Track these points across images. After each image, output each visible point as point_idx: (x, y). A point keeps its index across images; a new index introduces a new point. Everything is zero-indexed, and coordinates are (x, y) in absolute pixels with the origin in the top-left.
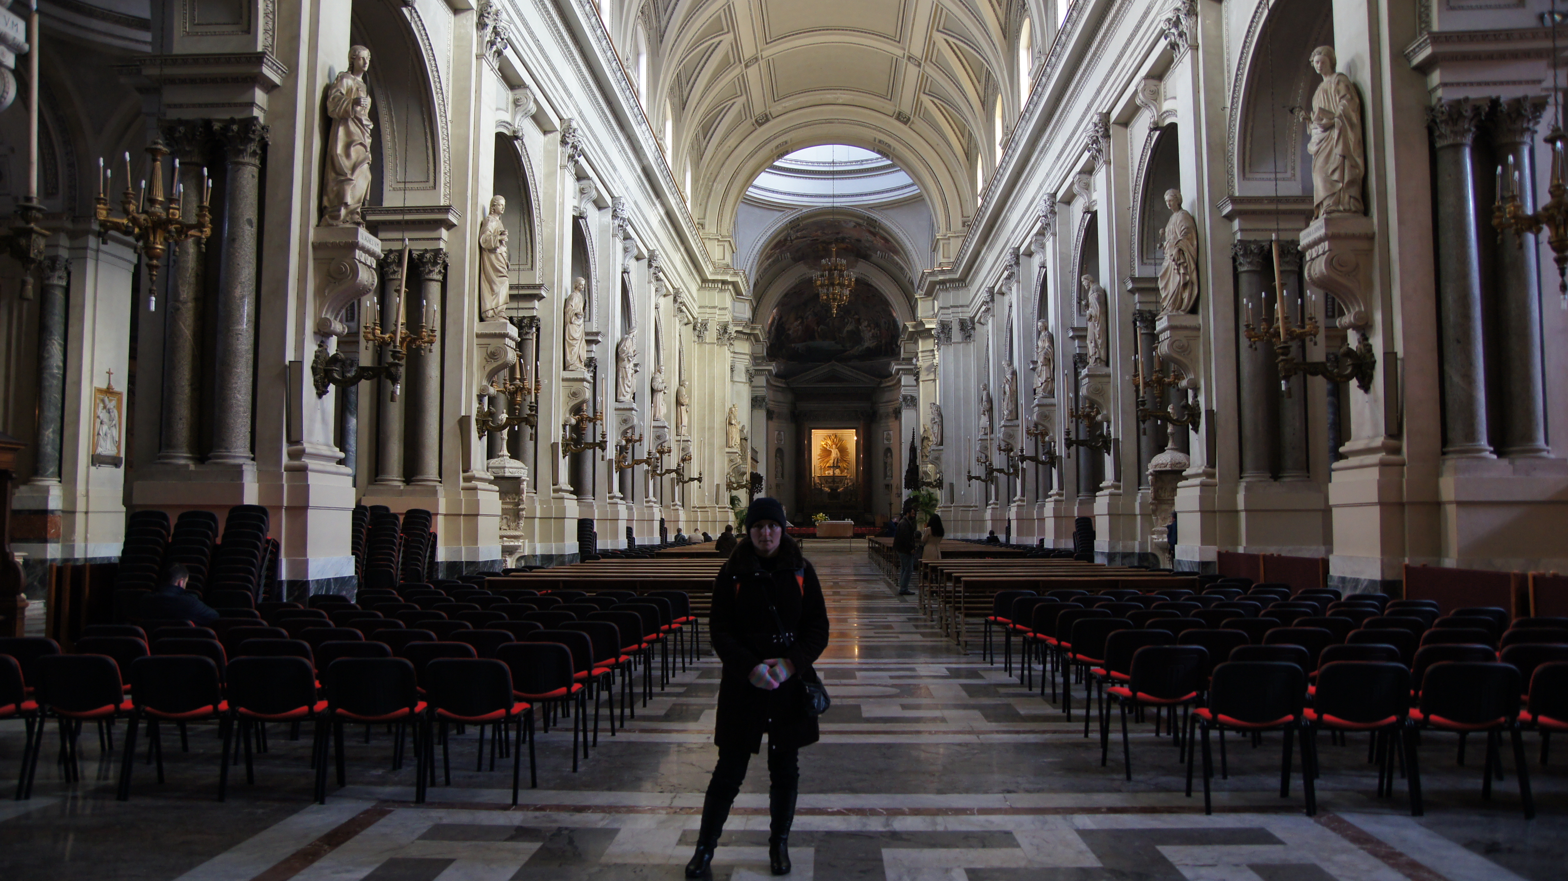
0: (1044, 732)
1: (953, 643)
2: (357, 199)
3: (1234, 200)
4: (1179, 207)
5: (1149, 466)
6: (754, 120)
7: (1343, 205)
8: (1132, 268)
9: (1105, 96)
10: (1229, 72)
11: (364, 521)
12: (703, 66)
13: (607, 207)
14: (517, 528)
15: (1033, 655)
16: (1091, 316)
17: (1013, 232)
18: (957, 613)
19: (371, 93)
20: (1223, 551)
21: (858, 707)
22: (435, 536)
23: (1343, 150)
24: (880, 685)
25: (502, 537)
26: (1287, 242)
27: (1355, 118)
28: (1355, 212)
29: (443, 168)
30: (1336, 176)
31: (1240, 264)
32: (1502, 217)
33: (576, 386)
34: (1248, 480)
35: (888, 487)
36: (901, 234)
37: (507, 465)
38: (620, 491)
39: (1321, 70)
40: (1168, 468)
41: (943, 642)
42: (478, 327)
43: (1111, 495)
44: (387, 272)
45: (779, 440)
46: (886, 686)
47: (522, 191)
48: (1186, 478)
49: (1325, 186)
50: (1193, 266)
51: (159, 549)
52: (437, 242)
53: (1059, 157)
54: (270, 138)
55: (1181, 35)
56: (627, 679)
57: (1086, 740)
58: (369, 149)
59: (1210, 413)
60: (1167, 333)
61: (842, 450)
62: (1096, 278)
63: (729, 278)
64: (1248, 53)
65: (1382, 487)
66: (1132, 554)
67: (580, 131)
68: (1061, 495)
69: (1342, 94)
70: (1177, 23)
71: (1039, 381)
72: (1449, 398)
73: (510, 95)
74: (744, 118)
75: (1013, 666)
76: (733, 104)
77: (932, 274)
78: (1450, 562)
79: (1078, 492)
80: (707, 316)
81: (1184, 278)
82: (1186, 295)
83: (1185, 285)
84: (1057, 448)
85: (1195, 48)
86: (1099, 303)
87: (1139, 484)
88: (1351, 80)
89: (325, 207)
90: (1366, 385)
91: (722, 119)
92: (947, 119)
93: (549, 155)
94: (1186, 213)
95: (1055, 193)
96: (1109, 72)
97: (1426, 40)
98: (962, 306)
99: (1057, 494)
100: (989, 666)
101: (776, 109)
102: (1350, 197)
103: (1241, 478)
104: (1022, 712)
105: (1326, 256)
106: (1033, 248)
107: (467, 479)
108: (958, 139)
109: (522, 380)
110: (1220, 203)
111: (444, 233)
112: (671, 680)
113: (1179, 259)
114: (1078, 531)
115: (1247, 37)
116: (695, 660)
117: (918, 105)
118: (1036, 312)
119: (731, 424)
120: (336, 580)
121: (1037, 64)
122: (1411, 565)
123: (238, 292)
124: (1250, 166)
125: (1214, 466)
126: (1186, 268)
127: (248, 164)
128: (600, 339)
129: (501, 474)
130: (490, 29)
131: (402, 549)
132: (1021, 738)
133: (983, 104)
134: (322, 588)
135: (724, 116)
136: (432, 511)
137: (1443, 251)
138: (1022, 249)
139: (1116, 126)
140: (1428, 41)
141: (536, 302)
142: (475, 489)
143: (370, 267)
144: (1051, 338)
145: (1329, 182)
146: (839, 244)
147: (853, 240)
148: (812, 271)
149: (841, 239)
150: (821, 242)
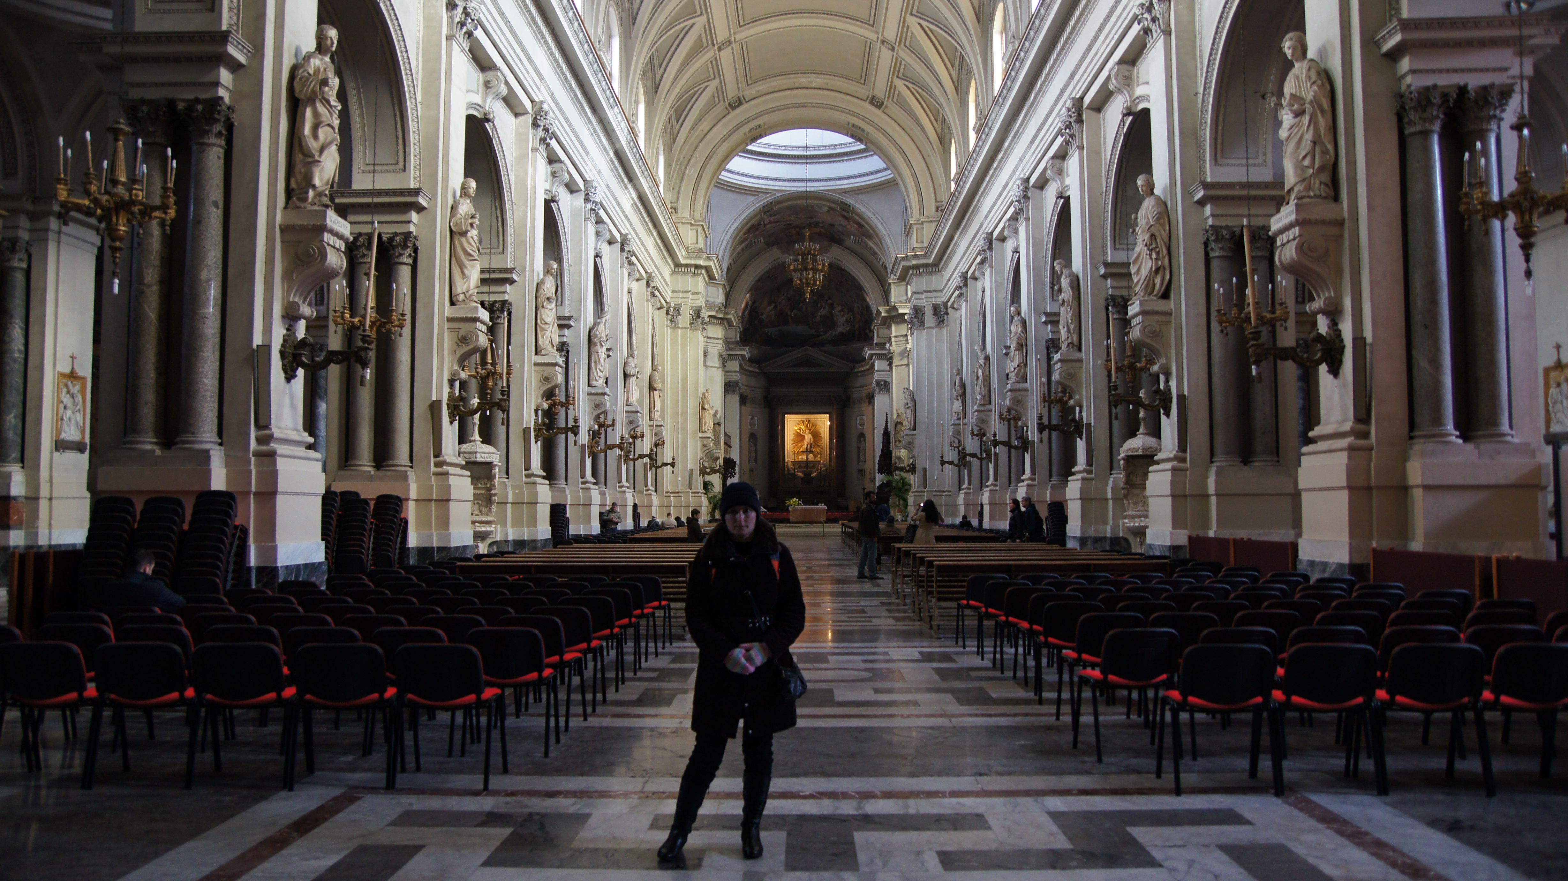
0: (1016, 715)
1: (925, 627)
2: (325, 180)
3: (1206, 186)
4: (1152, 193)
5: (1121, 450)
6: (727, 103)
7: (1313, 191)
8: (1104, 253)
9: (1079, 81)
10: (1201, 57)
11: (334, 507)
12: (676, 49)
13: (579, 190)
14: (489, 513)
15: (1006, 639)
16: (1064, 302)
17: (986, 217)
18: (929, 597)
19: (339, 73)
20: (1194, 534)
21: (831, 691)
22: (406, 522)
23: (1314, 135)
24: (852, 669)
25: (473, 522)
26: (1258, 227)
27: (1326, 104)
28: (1325, 198)
29: (413, 150)
30: (1307, 162)
31: (1212, 249)
32: (1469, 203)
33: (548, 370)
34: (1218, 464)
35: (861, 471)
36: (874, 219)
37: (479, 450)
38: (593, 476)
39: (1292, 56)
40: (1140, 453)
41: (916, 625)
42: (448, 311)
43: (1083, 479)
44: (356, 256)
45: (752, 425)
46: (858, 670)
47: (493, 174)
48: (1157, 463)
49: (1296, 172)
50: (1165, 251)
51: (125, 536)
52: (407, 225)
53: (1032, 142)
54: (236, 119)
55: (1154, 20)
56: (599, 663)
57: (1058, 723)
58: (337, 131)
59: (1181, 398)
60: (1140, 318)
61: (816, 435)
62: (1068, 263)
63: (702, 263)
64: (1220, 38)
65: (1351, 471)
66: (1104, 538)
67: (551, 114)
68: (1033, 480)
69: (1313, 80)
70: (1150, 8)
71: (1011, 366)
72: (1417, 383)
73: (480, 77)
74: (717, 101)
75: (985, 649)
76: (706, 87)
77: (906, 258)
78: (1417, 545)
79: (1051, 476)
80: (680, 300)
81: (1156, 263)
82: (1158, 280)
83: (1157, 270)
84: (1029, 433)
85: (1167, 33)
86: (1072, 288)
87: (1111, 469)
88: (1322, 66)
89: (293, 189)
90: (1335, 370)
91: (695, 102)
92: (920, 104)
93: (521, 138)
94: (1159, 198)
95: (1029, 178)
96: (1082, 57)
97: (1396, 26)
98: (935, 291)
99: (1030, 479)
100: (962, 649)
101: (749, 92)
102: (1321, 183)
103: (1212, 462)
104: (994, 695)
105: (1296, 242)
106: (1006, 233)
107: (437, 465)
108: (932, 123)
109: (494, 364)
110: (1192, 189)
111: (414, 216)
112: (644, 665)
113: (1151, 244)
114: (1050, 515)
115: (1219, 22)
116: (667, 644)
117: (892, 88)
118: (1009, 297)
119: (704, 409)
120: (306, 566)
121: (1010, 48)
122: (1378, 549)
123: (204, 275)
124: (1222, 152)
125: (1185, 451)
126: (1158, 253)
127: (214, 145)
128: (572, 323)
129: (472, 459)
130: (460, 10)
131: (373, 535)
132: (993, 721)
133: (957, 89)
134: (292, 573)
135: (697, 100)
136: (403, 497)
137: (1411, 237)
138: (995, 234)
139: (1088, 111)
140: (1398, 28)
141: (508, 286)
142: (446, 474)
143: (338, 250)
144: (1024, 323)
145: (1300, 168)
146: (813, 228)
147: (826, 225)
148: (785, 256)
149: (815, 224)
150: (795, 226)
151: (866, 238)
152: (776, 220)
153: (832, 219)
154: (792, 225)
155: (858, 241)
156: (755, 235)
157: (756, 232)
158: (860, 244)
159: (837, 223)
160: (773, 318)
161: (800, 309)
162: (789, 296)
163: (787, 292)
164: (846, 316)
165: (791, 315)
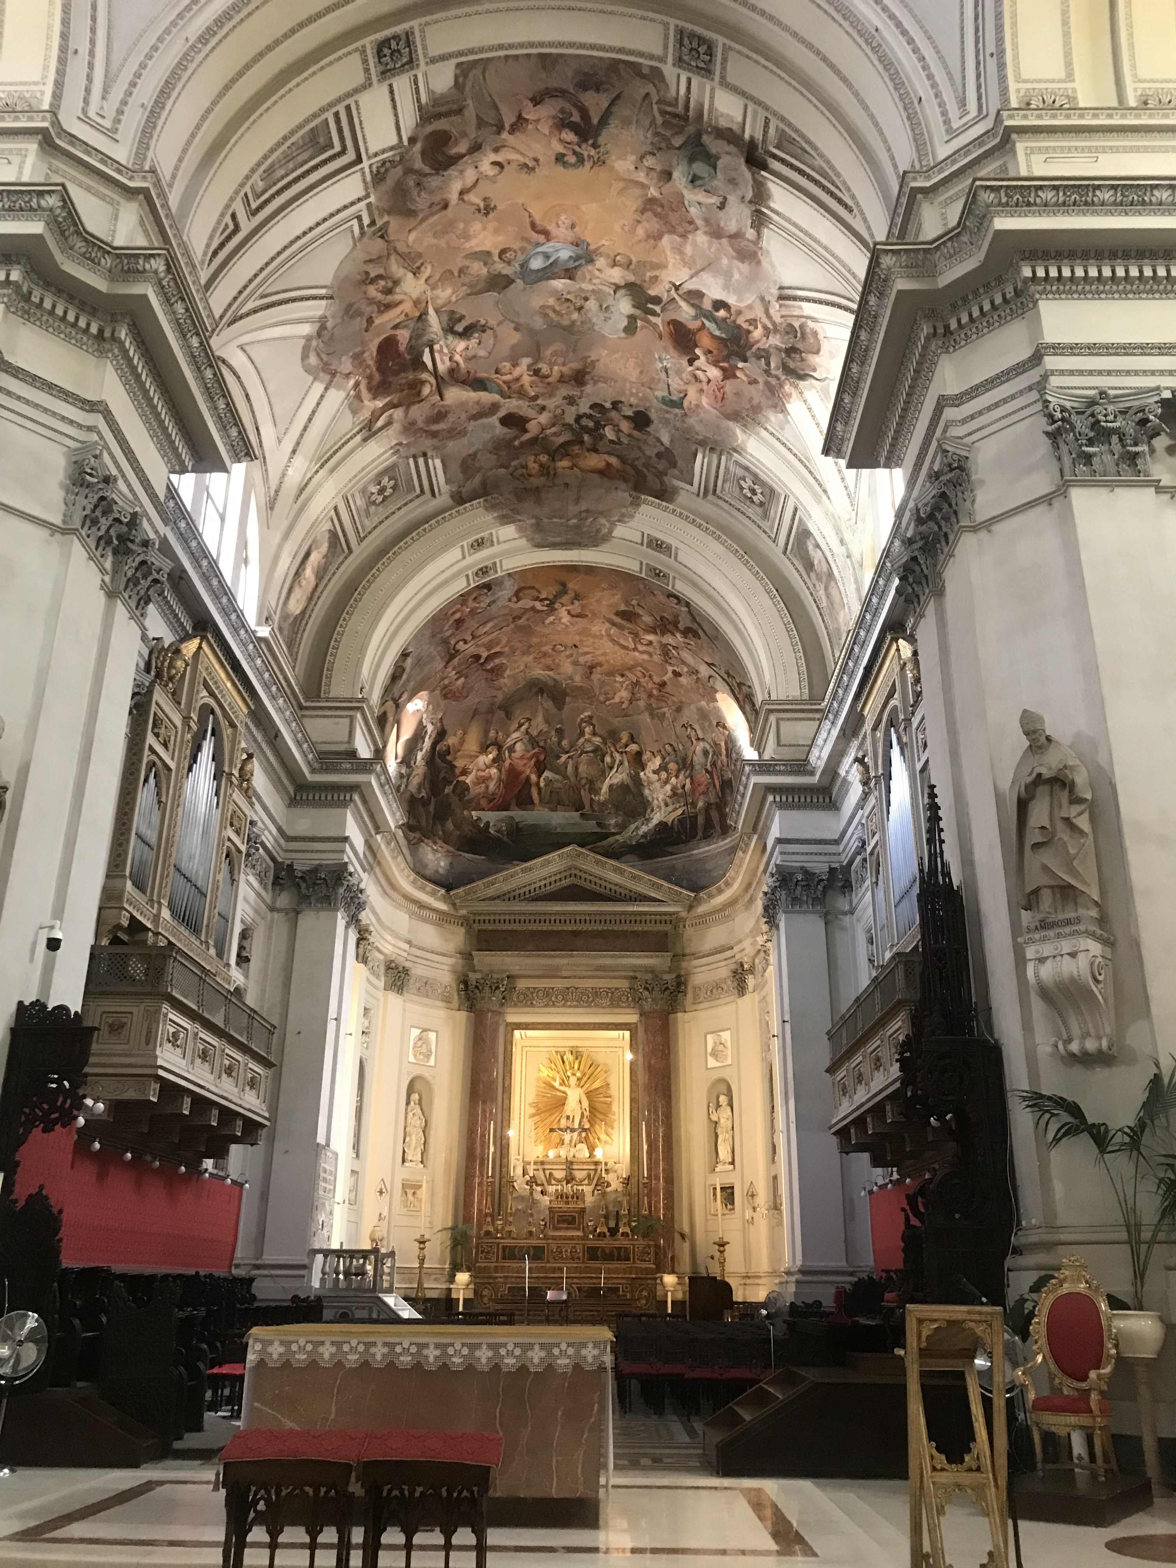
45: (421, 1053)
61: (595, 1089)
146: (587, 454)
147: (625, 426)
148: (508, 531)
149: (591, 424)
150: (534, 441)
151: (745, 426)
152: (473, 366)
153: (641, 372)
154: (526, 431)
155: (717, 477)
156: (413, 423)
157: (414, 408)
158: (723, 489)
159: (656, 398)
160: (492, 786)
161: (560, 771)
162: (534, 733)
163: (529, 720)
164: (673, 780)
165: (538, 784)
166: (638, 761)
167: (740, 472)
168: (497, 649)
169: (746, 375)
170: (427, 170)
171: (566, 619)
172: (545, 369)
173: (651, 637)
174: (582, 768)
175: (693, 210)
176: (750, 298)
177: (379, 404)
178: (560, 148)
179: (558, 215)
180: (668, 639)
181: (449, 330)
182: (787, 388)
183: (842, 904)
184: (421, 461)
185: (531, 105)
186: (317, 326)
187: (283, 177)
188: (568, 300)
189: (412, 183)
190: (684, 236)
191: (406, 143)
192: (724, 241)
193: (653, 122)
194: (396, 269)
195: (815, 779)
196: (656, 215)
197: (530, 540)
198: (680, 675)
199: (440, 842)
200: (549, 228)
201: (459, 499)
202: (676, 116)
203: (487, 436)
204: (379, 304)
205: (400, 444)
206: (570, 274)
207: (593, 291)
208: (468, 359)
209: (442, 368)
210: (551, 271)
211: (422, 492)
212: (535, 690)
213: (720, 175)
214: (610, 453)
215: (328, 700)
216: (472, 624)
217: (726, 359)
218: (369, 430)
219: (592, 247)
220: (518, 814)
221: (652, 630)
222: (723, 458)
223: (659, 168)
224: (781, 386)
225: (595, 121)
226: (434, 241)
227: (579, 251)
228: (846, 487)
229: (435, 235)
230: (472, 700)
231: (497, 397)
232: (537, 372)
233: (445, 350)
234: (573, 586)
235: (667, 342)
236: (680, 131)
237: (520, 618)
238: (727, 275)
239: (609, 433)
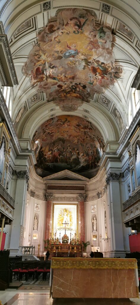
35: (94, 236)
146: (73, 93)
147: (81, 88)
148: (58, 108)
149: (74, 88)
150: (63, 90)
151: (105, 88)
152: (53, 75)
153: (85, 77)
154: (62, 88)
155: (98, 98)
156: (41, 86)
157: (42, 82)
158: (99, 101)
159: (88, 82)
160: (50, 158)
161: (63, 156)
162: (59, 148)
163: (58, 146)
164: (85, 158)
165: (59, 158)
166: (78, 154)
167: (103, 97)
168: (53, 132)
169: (106, 78)
170: (49, 33)
171: (66, 126)
172: (67, 76)
173: (82, 130)
174: (68, 155)
175: (99, 43)
176: (109, 62)
177: (35, 81)
178: (74, 30)
179: (73, 44)
180: (86, 130)
181: (50, 67)
182: (115, 80)
183: (122, 180)
184: (42, 93)
185: (70, 20)
186: (25, 64)
187: (21, 32)
188: (72, 62)
189: (45, 35)
190: (97, 49)
191: (45, 27)
192: (105, 50)
193: (93, 25)
194: (41, 53)
195: (118, 156)
196: (92, 44)
197: (62, 110)
198: (87, 137)
199: (41, 169)
200: (71, 47)
201: (48, 101)
202: (99, 24)
203: (55, 89)
204: (37, 60)
205: (38, 90)
206: (73, 57)
207: (78, 60)
208: (53, 73)
209: (48, 74)
210: (70, 56)
211: (42, 99)
212: (59, 140)
213: (106, 36)
214: (77, 93)
215: (23, 139)
216: (49, 126)
217: (103, 74)
218: (33, 86)
219: (78, 51)
220: (55, 164)
221: (83, 128)
222: (100, 94)
223: (93, 34)
224: (113, 80)
225: (82, 24)
226: (48, 48)
227: (76, 52)
228: (125, 100)
229: (49, 47)
230: (47, 142)
231: (57, 81)
232: (65, 77)
233: (49, 71)
234: (68, 119)
235: (91, 71)
236: (99, 27)
237: (58, 125)
238: (105, 57)
239: (78, 89)
